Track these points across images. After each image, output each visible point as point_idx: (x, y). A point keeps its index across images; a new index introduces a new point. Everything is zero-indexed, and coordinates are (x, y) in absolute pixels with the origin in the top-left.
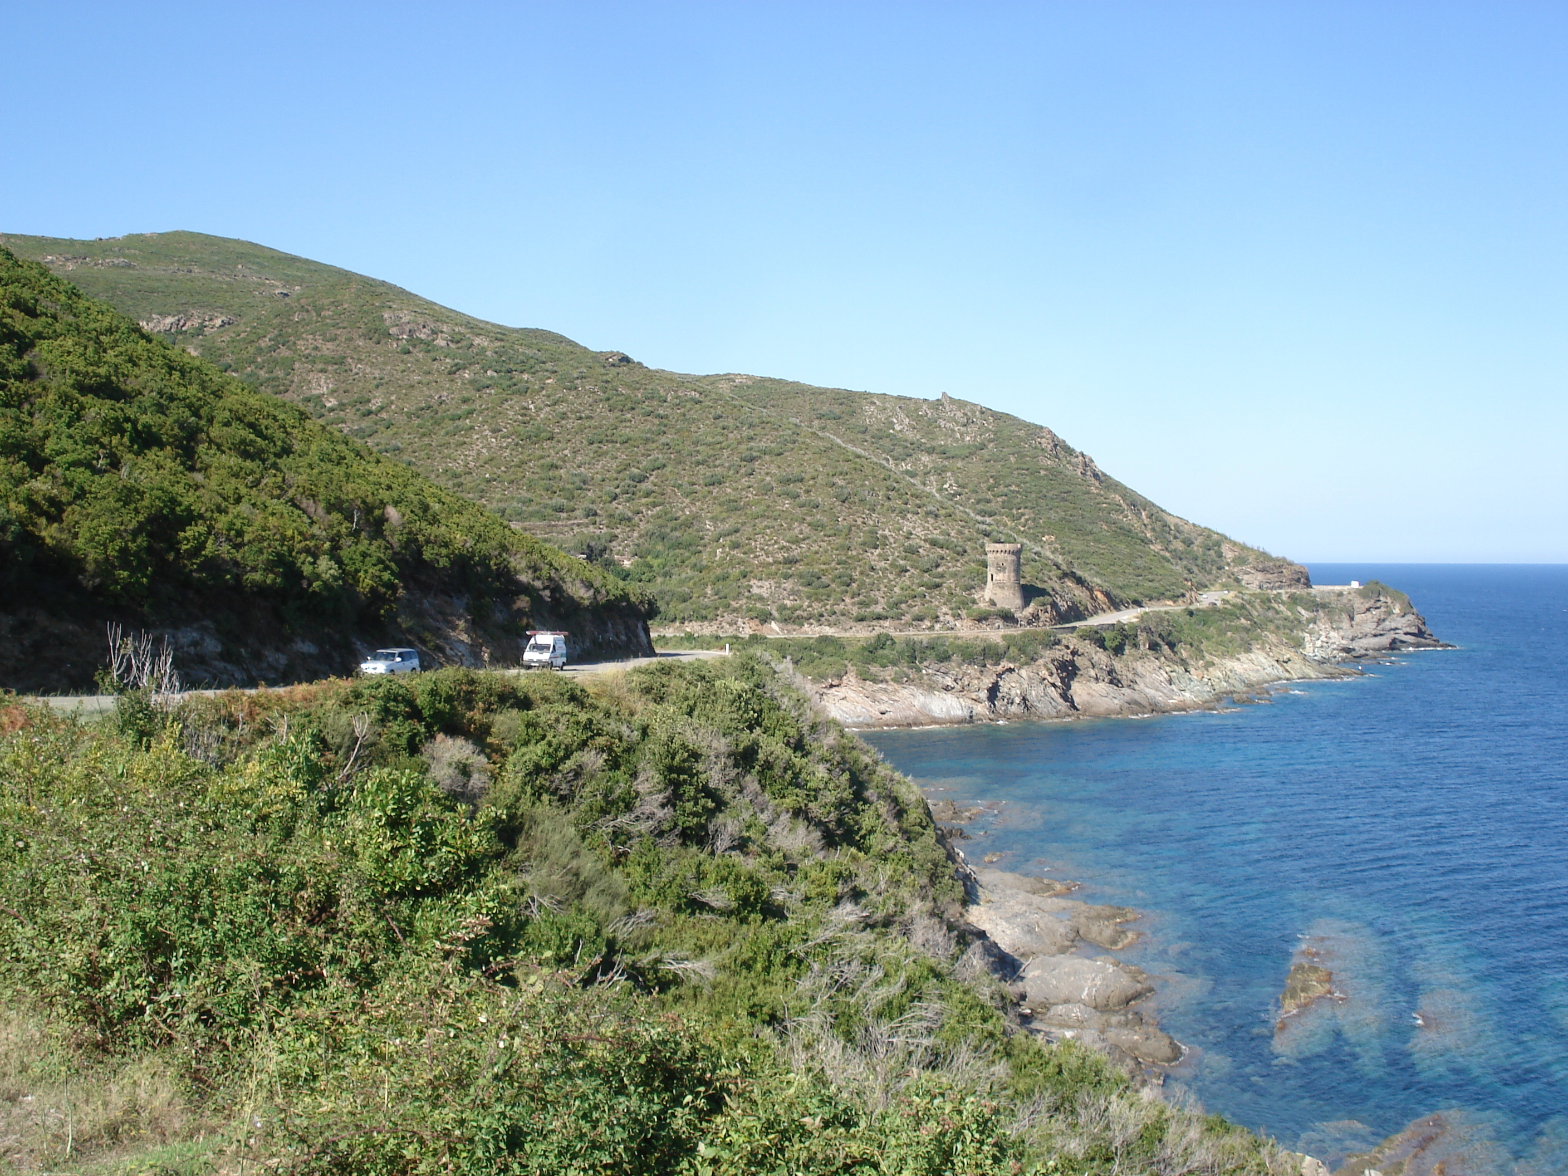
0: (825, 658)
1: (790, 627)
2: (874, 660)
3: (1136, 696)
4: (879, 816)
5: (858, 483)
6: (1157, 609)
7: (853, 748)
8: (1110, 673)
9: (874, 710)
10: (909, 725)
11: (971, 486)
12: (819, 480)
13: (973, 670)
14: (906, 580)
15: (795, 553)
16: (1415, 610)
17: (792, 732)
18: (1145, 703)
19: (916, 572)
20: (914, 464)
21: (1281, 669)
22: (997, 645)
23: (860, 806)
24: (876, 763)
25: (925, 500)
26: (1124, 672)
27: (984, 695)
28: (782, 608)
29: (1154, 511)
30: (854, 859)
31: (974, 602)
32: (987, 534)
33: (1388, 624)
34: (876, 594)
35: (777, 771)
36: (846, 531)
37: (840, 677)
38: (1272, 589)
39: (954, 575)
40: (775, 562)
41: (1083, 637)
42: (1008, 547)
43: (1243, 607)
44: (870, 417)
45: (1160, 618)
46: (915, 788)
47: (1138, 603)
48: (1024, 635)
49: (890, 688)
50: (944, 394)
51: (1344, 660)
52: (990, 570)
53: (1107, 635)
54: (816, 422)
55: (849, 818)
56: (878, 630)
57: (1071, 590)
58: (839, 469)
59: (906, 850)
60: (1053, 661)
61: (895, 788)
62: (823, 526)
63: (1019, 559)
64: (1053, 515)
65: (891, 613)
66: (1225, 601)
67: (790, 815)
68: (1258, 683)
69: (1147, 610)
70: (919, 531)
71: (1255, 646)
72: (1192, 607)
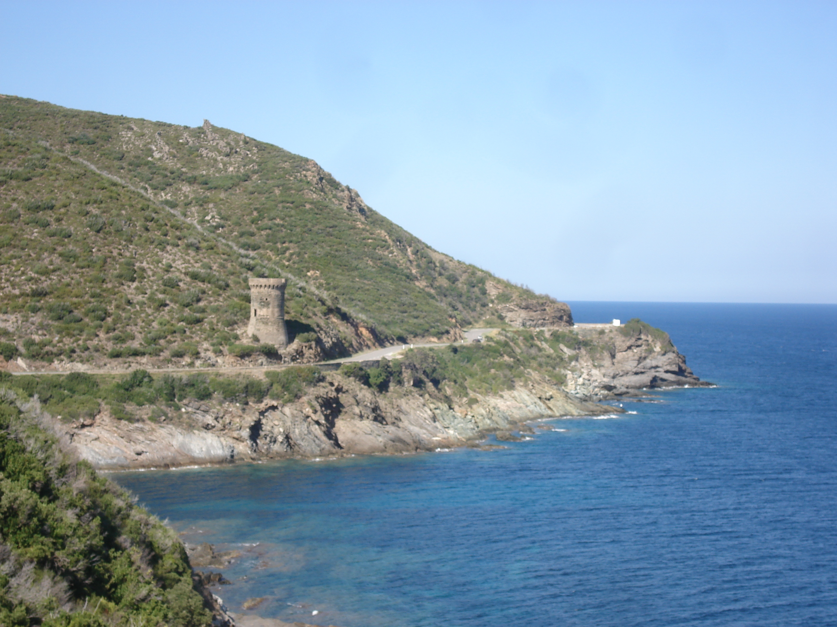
0: (76, 396)
1: (38, 363)
2: (130, 399)
3: (400, 434)
4: (131, 563)
5: (114, 212)
6: (421, 346)
7: (106, 492)
8: (374, 410)
9: (129, 450)
10: (167, 466)
11: (234, 218)
12: (72, 208)
13: (235, 408)
14: (165, 314)
15: (45, 285)
16: (675, 348)
17: (38, 476)
18: (409, 440)
19: (176, 307)
20: (174, 194)
21: (543, 406)
22: (259, 383)
23: (112, 553)
24: (130, 507)
25: (185, 232)
26: (389, 410)
27: (246, 433)
28: (30, 343)
29: (420, 247)
30: (104, 610)
31: (237, 338)
32: (250, 268)
33: (649, 362)
34: (132, 329)
35: (22, 518)
36: (100, 262)
37: (92, 416)
38: (535, 326)
39: (216, 310)
40: (22, 295)
41: (348, 374)
42: (272, 281)
43: (506, 344)
44: (127, 143)
45: (424, 355)
46: (172, 532)
47: (402, 340)
48: (288, 372)
49: (147, 427)
50: (206, 122)
51: (605, 397)
52: (254, 306)
53: (372, 372)
54: (68, 147)
55: (99, 566)
56: (134, 367)
57: (335, 326)
58: (93, 197)
59: (160, 598)
60: (317, 398)
61: (151, 532)
62: (76, 258)
63: (283, 294)
64: (318, 250)
65: (149, 349)
66: (489, 339)
67: (33, 565)
68: (521, 421)
69: (412, 346)
70: (179, 264)
71: (519, 384)
72: (457, 344)
